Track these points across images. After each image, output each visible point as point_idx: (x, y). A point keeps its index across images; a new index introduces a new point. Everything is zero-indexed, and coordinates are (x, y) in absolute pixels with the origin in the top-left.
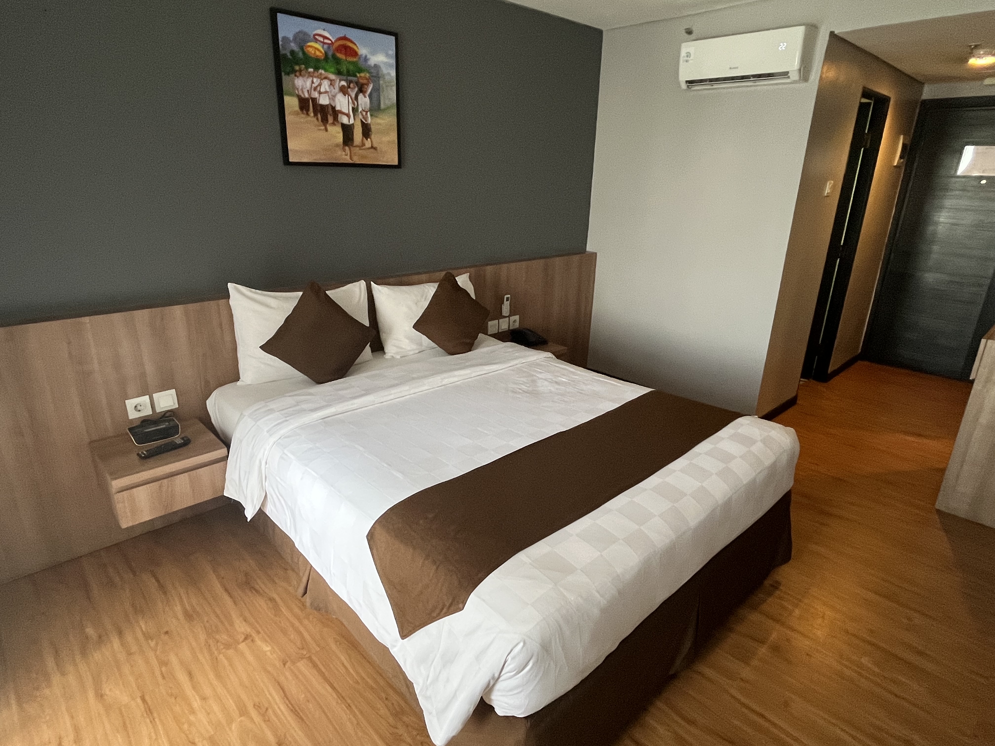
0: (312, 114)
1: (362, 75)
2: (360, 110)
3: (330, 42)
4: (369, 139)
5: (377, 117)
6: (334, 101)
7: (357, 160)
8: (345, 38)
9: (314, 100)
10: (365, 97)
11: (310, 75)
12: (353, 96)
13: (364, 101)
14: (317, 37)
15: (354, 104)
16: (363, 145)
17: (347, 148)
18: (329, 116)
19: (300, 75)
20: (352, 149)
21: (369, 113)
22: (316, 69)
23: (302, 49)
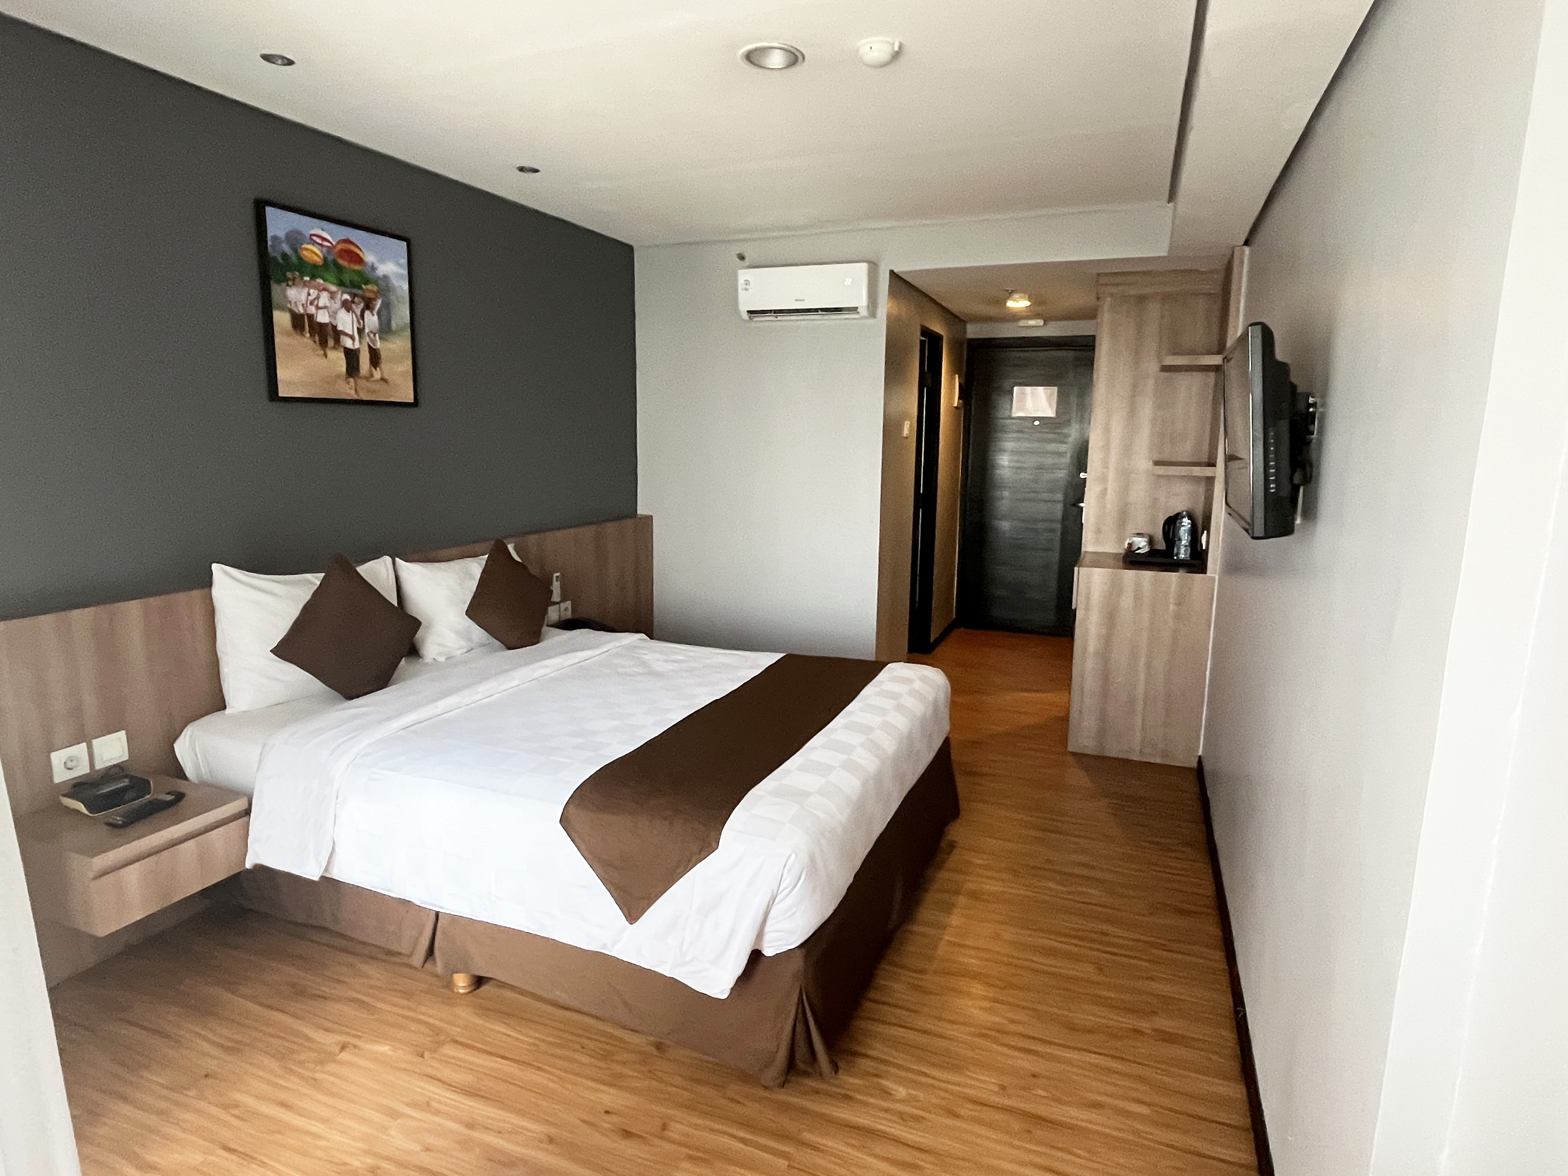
0: (308, 335)
1: (369, 287)
2: (367, 331)
3: (329, 245)
4: (378, 369)
5: (388, 341)
6: (335, 319)
7: (365, 397)
8: (347, 241)
9: (311, 317)
10: (373, 315)
11: (305, 284)
12: (359, 313)
13: (372, 320)
14: (314, 238)
15: (359, 323)
16: (372, 375)
17: (351, 380)
18: (329, 338)
19: (294, 284)
20: (359, 380)
21: (377, 336)
22: (313, 277)
23: (296, 251)
